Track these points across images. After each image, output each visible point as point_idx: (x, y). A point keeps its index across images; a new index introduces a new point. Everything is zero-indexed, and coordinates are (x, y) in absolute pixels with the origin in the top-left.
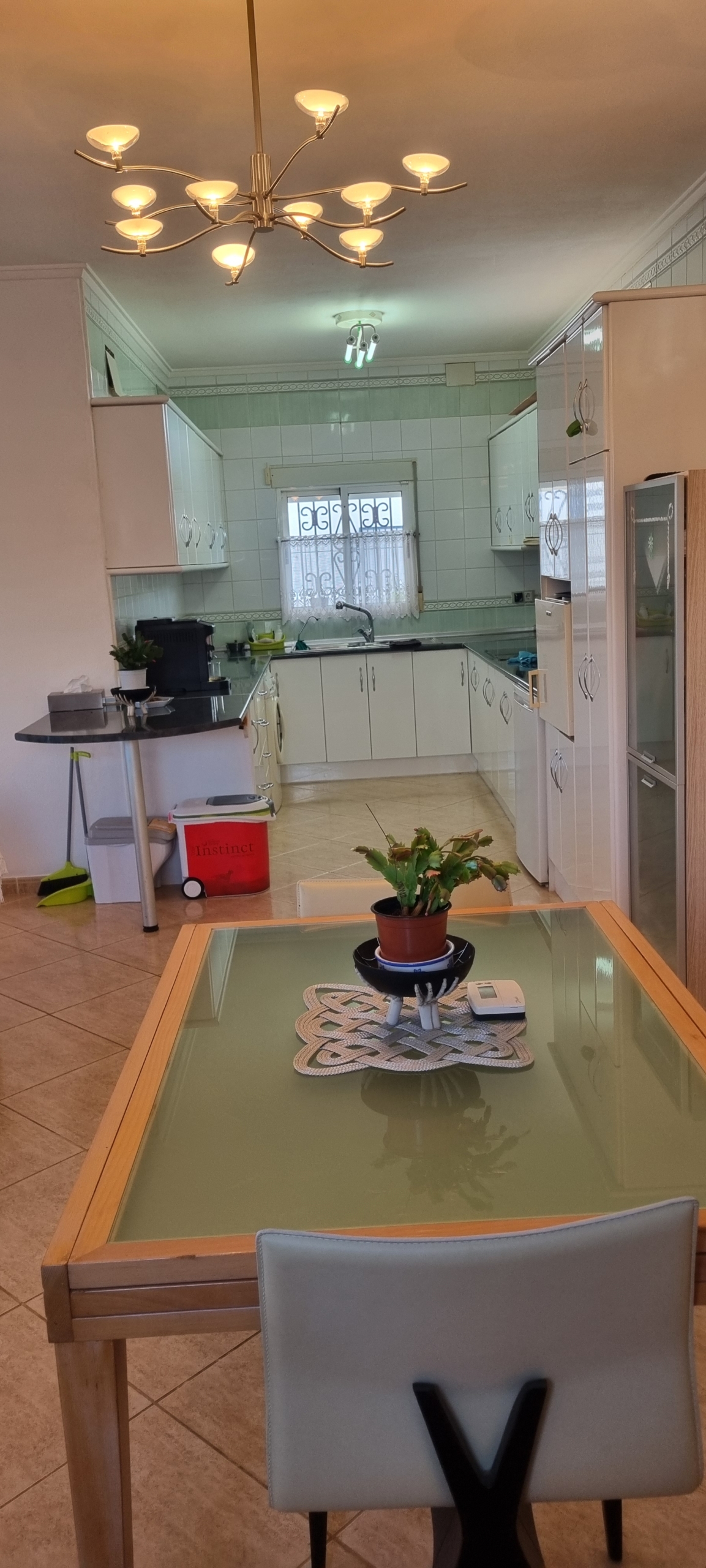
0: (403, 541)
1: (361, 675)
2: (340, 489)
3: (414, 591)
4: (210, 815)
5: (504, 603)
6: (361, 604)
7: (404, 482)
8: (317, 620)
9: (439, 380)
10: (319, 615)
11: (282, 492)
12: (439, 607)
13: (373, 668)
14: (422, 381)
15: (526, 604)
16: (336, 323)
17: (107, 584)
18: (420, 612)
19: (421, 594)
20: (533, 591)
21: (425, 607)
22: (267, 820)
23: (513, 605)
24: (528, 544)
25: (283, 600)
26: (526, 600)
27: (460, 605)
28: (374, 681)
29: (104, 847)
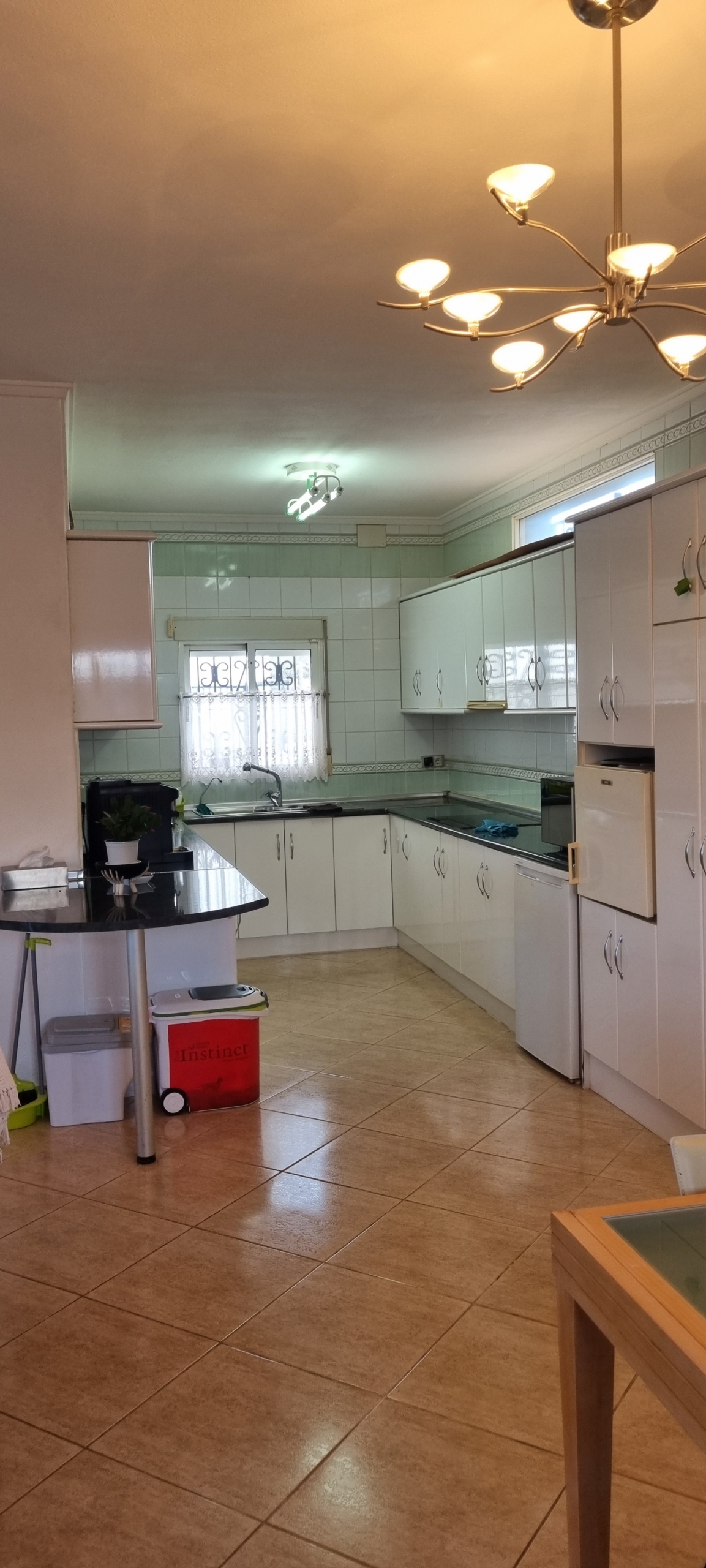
0: (313, 701)
1: (278, 842)
2: (246, 644)
3: (323, 752)
4: (200, 1012)
5: (413, 767)
6: (267, 766)
7: (313, 640)
8: (221, 781)
9: (350, 540)
10: (222, 776)
11: (185, 645)
12: (348, 770)
13: (291, 835)
14: (333, 540)
15: (435, 769)
16: (288, 474)
17: (74, 738)
18: (329, 775)
19: (329, 756)
20: (443, 756)
21: (334, 770)
22: (258, 1015)
23: (422, 769)
24: (470, 707)
25: (183, 761)
26: (435, 765)
27: (369, 769)
28: (292, 849)
29: (69, 1055)
